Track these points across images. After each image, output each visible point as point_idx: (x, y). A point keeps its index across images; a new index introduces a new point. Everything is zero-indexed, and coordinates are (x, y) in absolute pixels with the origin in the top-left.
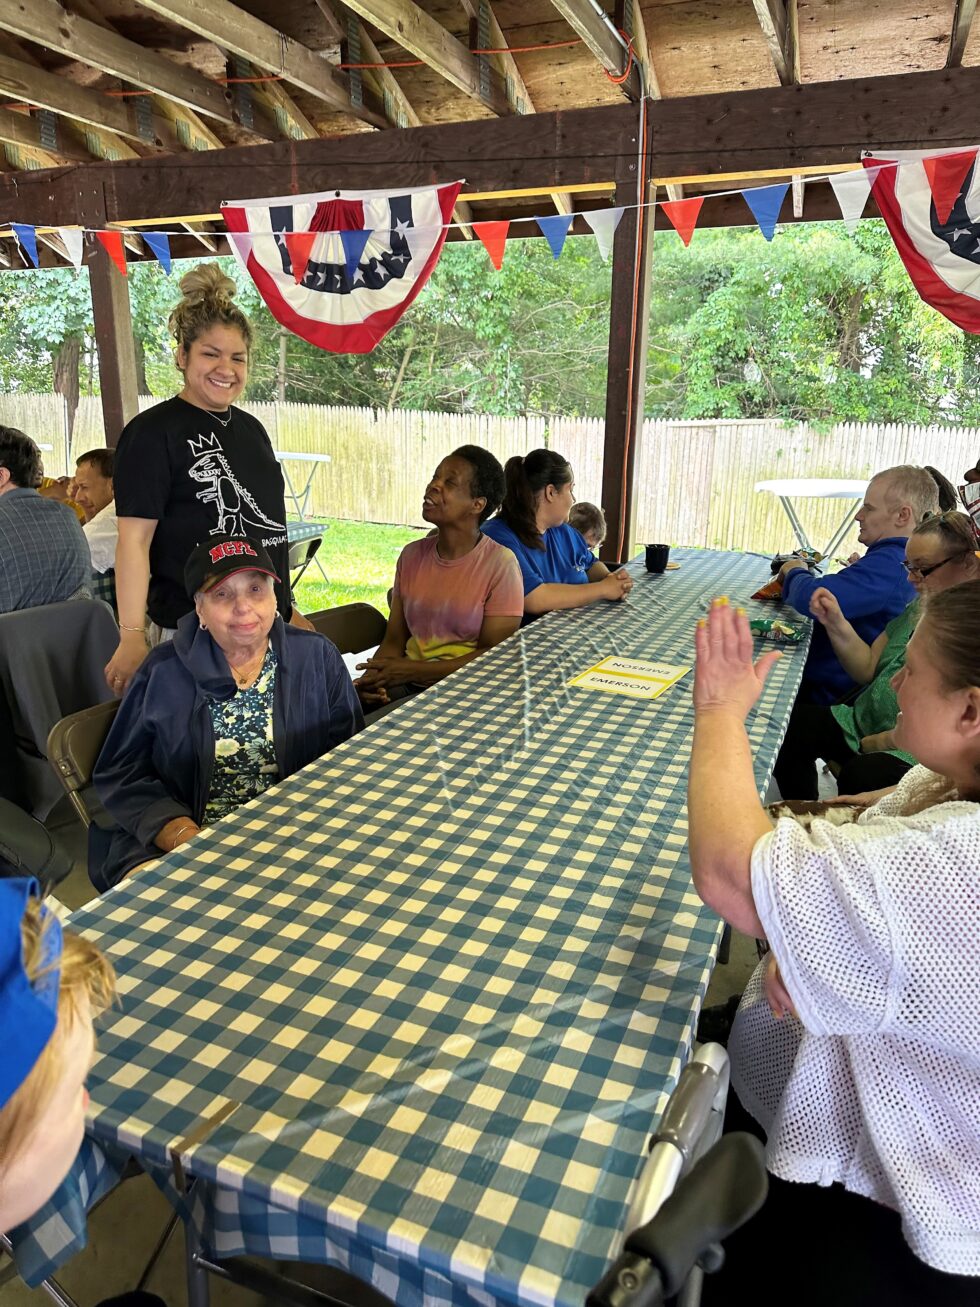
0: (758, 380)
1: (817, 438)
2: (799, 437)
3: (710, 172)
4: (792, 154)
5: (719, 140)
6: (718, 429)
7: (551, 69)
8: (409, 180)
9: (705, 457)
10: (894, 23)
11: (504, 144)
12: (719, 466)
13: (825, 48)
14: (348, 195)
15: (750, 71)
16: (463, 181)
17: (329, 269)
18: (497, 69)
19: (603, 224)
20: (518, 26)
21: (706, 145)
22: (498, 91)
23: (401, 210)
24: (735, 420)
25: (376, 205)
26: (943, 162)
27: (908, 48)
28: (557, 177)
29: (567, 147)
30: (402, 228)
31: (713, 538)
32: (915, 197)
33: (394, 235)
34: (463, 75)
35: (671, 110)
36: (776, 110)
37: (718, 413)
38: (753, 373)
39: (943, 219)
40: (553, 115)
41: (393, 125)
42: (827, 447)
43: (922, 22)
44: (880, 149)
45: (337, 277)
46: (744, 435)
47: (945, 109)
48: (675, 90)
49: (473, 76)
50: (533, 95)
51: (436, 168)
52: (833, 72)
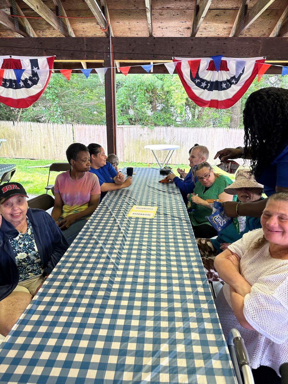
0: (133, 114)
1: (150, 131)
2: (146, 130)
3: (131, 59)
4: (154, 56)
5: (133, 50)
6: (124, 128)
7: (80, 24)
8: (36, 54)
9: (121, 136)
10: (177, 23)
11: (68, 46)
12: (125, 139)
13: (159, 27)
14: (14, 57)
15: (139, 31)
16: (55, 56)
17: (10, 81)
18: (65, 23)
19: (101, 72)
20: (70, 10)
21: (130, 51)
22: (65, 29)
23: (34, 63)
24: (128, 126)
25: (25, 61)
26: (192, 61)
27: (180, 29)
28: (86, 57)
29: (88, 48)
30: (35, 69)
31: (126, 159)
32: (186, 71)
33: (33, 71)
34: (56, 24)
35: (118, 40)
36: (148, 44)
37: (123, 124)
38: (131, 112)
39: (194, 76)
40: (83, 38)
41: (28, 36)
42: (153, 133)
43: (184, 23)
44: (176, 57)
45: (14, 84)
46: (131, 130)
47: (192, 48)
48: (118, 34)
49: (58, 24)
50: (75, 31)
51: (45, 51)
52: (161, 34)
